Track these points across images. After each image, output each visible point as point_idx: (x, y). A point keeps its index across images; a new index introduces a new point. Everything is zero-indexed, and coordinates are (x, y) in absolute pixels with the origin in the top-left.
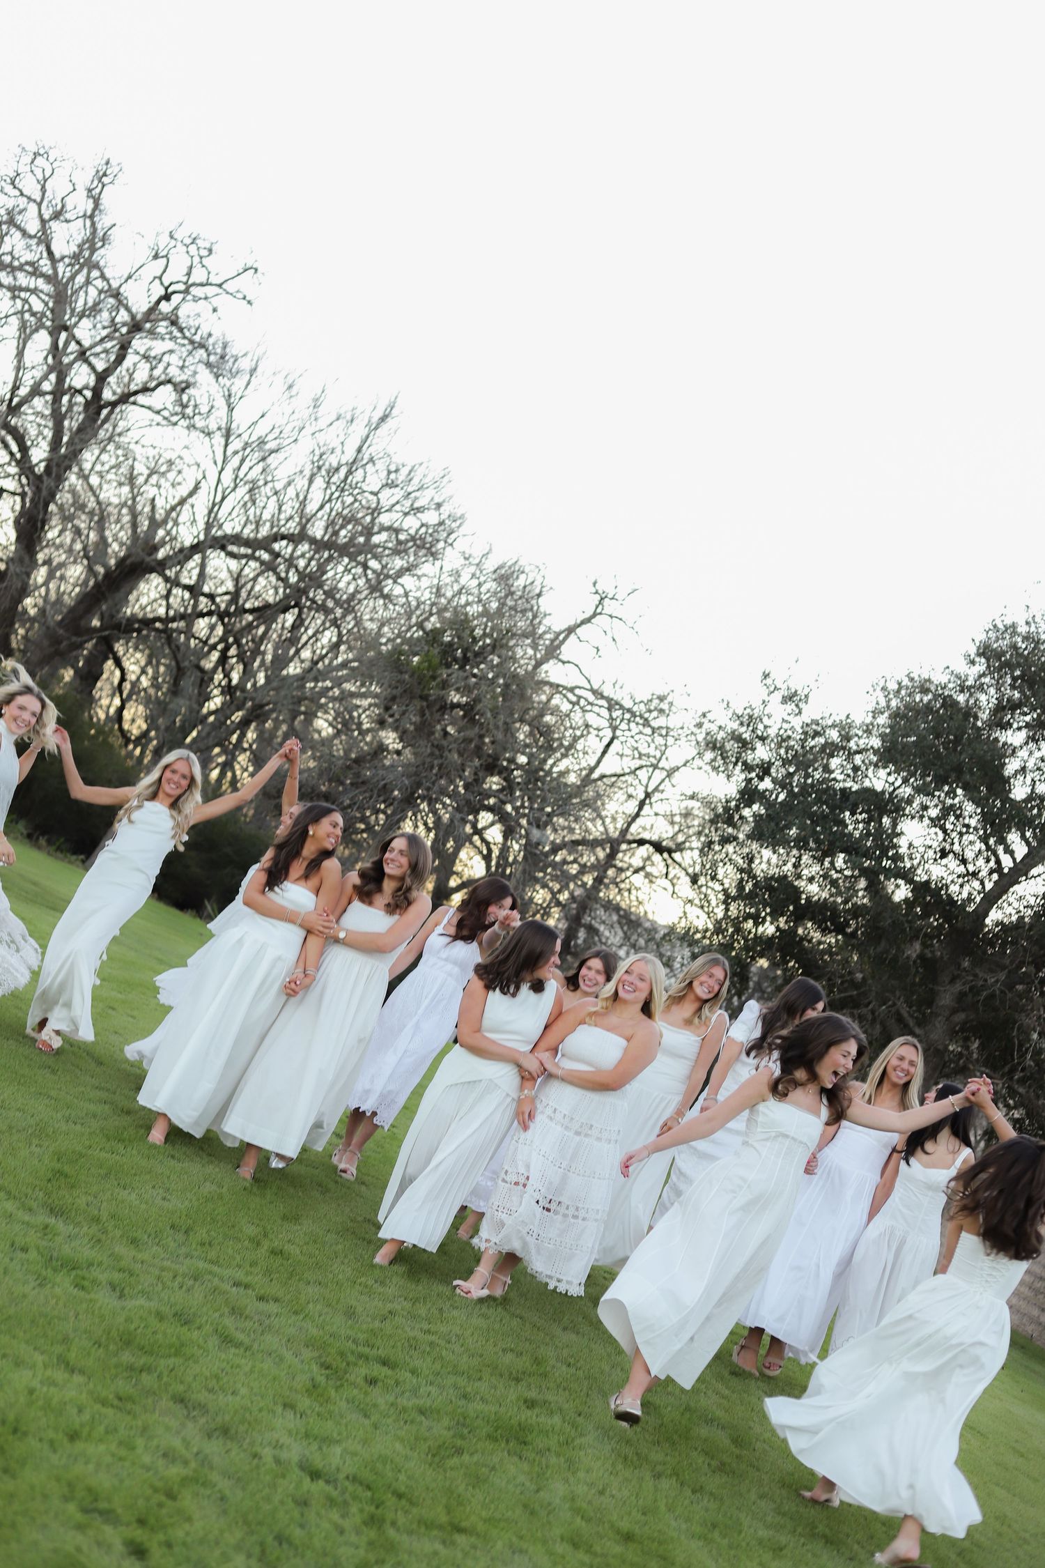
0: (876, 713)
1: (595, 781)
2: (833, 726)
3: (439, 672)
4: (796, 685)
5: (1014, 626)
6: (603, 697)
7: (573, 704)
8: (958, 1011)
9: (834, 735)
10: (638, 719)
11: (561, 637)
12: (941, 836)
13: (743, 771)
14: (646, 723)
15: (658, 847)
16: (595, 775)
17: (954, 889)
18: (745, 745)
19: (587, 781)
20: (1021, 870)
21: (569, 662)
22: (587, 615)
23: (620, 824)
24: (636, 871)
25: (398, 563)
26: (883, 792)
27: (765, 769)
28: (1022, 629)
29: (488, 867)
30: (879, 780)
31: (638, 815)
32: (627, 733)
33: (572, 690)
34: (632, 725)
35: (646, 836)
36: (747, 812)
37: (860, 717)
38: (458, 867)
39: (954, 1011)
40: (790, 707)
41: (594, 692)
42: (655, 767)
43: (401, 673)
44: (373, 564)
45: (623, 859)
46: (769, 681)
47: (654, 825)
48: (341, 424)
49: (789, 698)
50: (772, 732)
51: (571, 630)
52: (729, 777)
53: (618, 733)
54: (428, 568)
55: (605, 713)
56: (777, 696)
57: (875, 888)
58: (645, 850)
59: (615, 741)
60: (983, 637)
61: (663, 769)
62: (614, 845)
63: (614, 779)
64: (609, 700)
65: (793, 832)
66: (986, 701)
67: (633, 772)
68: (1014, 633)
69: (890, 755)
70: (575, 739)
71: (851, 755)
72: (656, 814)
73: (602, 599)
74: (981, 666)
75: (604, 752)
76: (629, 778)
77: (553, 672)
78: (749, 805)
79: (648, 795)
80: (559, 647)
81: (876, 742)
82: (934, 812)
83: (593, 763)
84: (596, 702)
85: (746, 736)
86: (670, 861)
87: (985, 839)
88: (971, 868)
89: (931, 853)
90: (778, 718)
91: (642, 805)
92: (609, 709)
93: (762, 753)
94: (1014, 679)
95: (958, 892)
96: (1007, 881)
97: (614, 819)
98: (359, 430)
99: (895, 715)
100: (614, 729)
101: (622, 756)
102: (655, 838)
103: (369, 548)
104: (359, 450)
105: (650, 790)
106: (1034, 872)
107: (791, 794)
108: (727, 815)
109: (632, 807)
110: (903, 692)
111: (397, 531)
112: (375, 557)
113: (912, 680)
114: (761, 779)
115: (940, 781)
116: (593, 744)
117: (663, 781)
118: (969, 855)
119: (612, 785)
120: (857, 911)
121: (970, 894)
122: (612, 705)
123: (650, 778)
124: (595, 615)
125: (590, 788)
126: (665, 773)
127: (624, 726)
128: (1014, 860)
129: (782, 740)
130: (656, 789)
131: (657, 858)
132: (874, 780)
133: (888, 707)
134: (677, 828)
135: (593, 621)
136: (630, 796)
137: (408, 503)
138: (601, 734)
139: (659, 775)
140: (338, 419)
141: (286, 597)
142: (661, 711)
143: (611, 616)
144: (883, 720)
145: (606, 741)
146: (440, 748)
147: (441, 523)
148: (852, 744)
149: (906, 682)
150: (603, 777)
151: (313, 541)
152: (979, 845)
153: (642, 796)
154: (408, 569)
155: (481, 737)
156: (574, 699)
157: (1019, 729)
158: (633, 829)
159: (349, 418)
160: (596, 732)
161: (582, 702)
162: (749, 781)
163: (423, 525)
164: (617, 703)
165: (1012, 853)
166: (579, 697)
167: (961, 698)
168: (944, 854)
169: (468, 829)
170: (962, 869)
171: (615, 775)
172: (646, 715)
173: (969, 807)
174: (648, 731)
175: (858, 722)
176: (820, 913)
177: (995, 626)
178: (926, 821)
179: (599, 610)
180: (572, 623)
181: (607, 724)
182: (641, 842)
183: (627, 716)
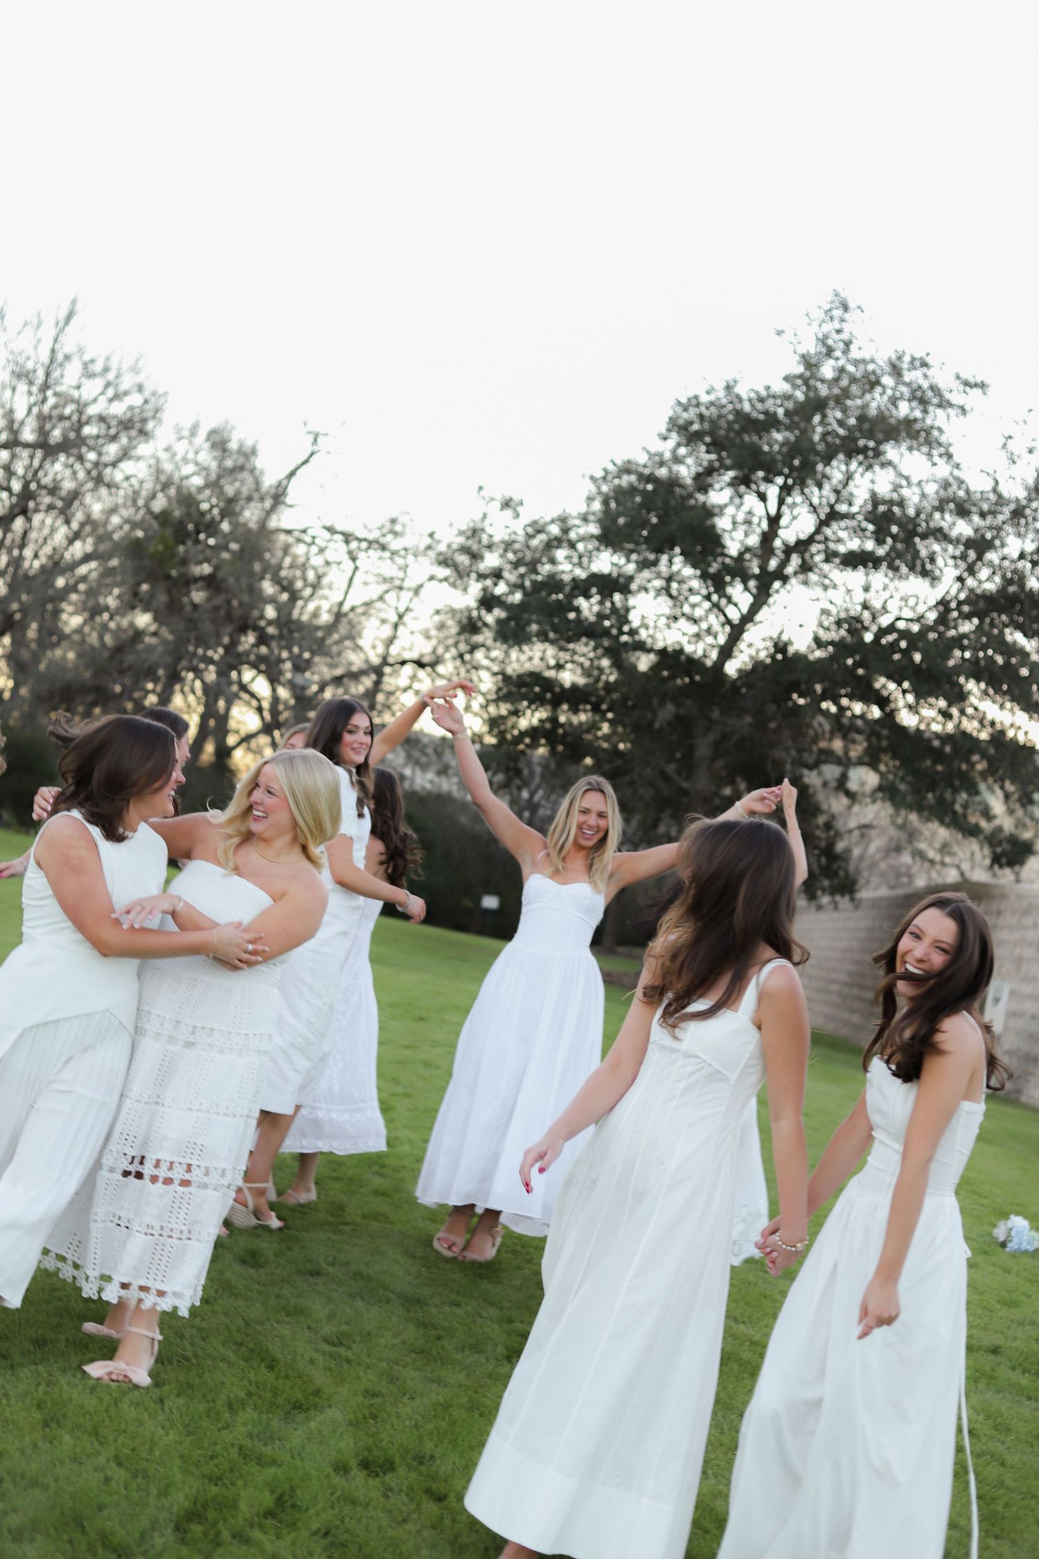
0: (590, 499)
1: (346, 614)
2: (553, 521)
3: (176, 550)
5: (696, 397)
6: (338, 532)
8: (717, 759)
9: (555, 530)
10: (376, 546)
11: (284, 484)
12: (670, 602)
13: (478, 580)
14: (383, 548)
15: (420, 664)
16: (346, 608)
17: (689, 649)
18: (475, 557)
19: (339, 616)
20: (748, 618)
21: (296, 505)
22: (304, 456)
23: (380, 649)
24: (405, 690)
26: (610, 575)
27: (497, 575)
28: (705, 399)
29: (262, 718)
30: (606, 562)
31: (394, 637)
32: (368, 561)
33: (304, 531)
34: (371, 553)
35: (407, 655)
36: (490, 619)
37: (576, 507)
38: (232, 724)
39: (714, 759)
40: (508, 513)
41: (331, 530)
42: (401, 588)
43: (141, 559)
44: (92, 456)
45: (390, 682)
46: (482, 493)
47: (412, 644)
48: (29, 331)
49: (507, 504)
50: (497, 539)
51: (292, 474)
52: (465, 589)
53: (358, 563)
54: (143, 449)
55: (342, 547)
56: (495, 505)
57: (618, 664)
58: (408, 670)
59: (357, 574)
60: (671, 413)
61: (408, 588)
62: (378, 671)
63: (363, 608)
64: (342, 533)
65: (534, 627)
66: (686, 472)
67: (381, 598)
68: (698, 405)
69: (610, 537)
70: (319, 577)
71: (572, 545)
72: (412, 633)
73: (316, 437)
74: (674, 438)
75: (349, 585)
76: (379, 605)
77: (284, 519)
78: (489, 610)
79: (401, 616)
80: (284, 493)
81: (594, 529)
82: (658, 583)
83: (340, 598)
84: (331, 538)
85: (475, 547)
86: (434, 675)
87: (708, 598)
88: (704, 626)
89: (663, 620)
90: (501, 527)
91: (396, 626)
92: (347, 542)
93: (491, 560)
94: (707, 445)
95: (695, 649)
96: (737, 631)
97: (374, 647)
98: (48, 333)
99: (606, 502)
100: (354, 559)
101: (366, 584)
102: (414, 655)
103: (81, 441)
104: (53, 351)
105: (402, 609)
106: (758, 617)
107: (526, 594)
108: (471, 626)
109: (387, 631)
110: (609, 477)
111: (106, 419)
112: (90, 449)
113: (614, 464)
114: (496, 584)
115: (659, 551)
117: (411, 600)
118: (698, 612)
119: (364, 614)
120: (609, 687)
121: (705, 651)
122: (347, 538)
123: (398, 600)
124: (312, 454)
125: (344, 620)
126: (410, 594)
127: (361, 555)
128: (740, 610)
129: (508, 545)
130: (407, 609)
131: (422, 674)
132: (600, 564)
133: (600, 493)
134: (434, 642)
135: (311, 460)
136: (383, 621)
137: (110, 392)
138: (343, 567)
139: (405, 595)
140: (24, 326)
141: (12, 507)
142: (396, 534)
144: (597, 506)
145: (348, 573)
146: (190, 620)
147: (146, 402)
148: (573, 535)
149: (611, 467)
150: (353, 609)
151: (26, 445)
152: (707, 605)
153: (394, 618)
154: (125, 455)
155: (229, 602)
157: (721, 489)
158: (394, 650)
159: (35, 322)
160: (337, 567)
161: (318, 541)
162: (485, 589)
163: (129, 408)
164: (352, 535)
165: (737, 606)
166: (313, 537)
167: (662, 472)
168: (676, 618)
169: (235, 688)
170: (693, 629)
171: (364, 605)
172: (383, 540)
173: (688, 571)
174: (387, 554)
175: (575, 514)
176: (575, 697)
177: (679, 401)
178: (652, 594)
179: (315, 449)
180: (292, 467)
181: (347, 556)
182: (403, 663)
183: (364, 545)
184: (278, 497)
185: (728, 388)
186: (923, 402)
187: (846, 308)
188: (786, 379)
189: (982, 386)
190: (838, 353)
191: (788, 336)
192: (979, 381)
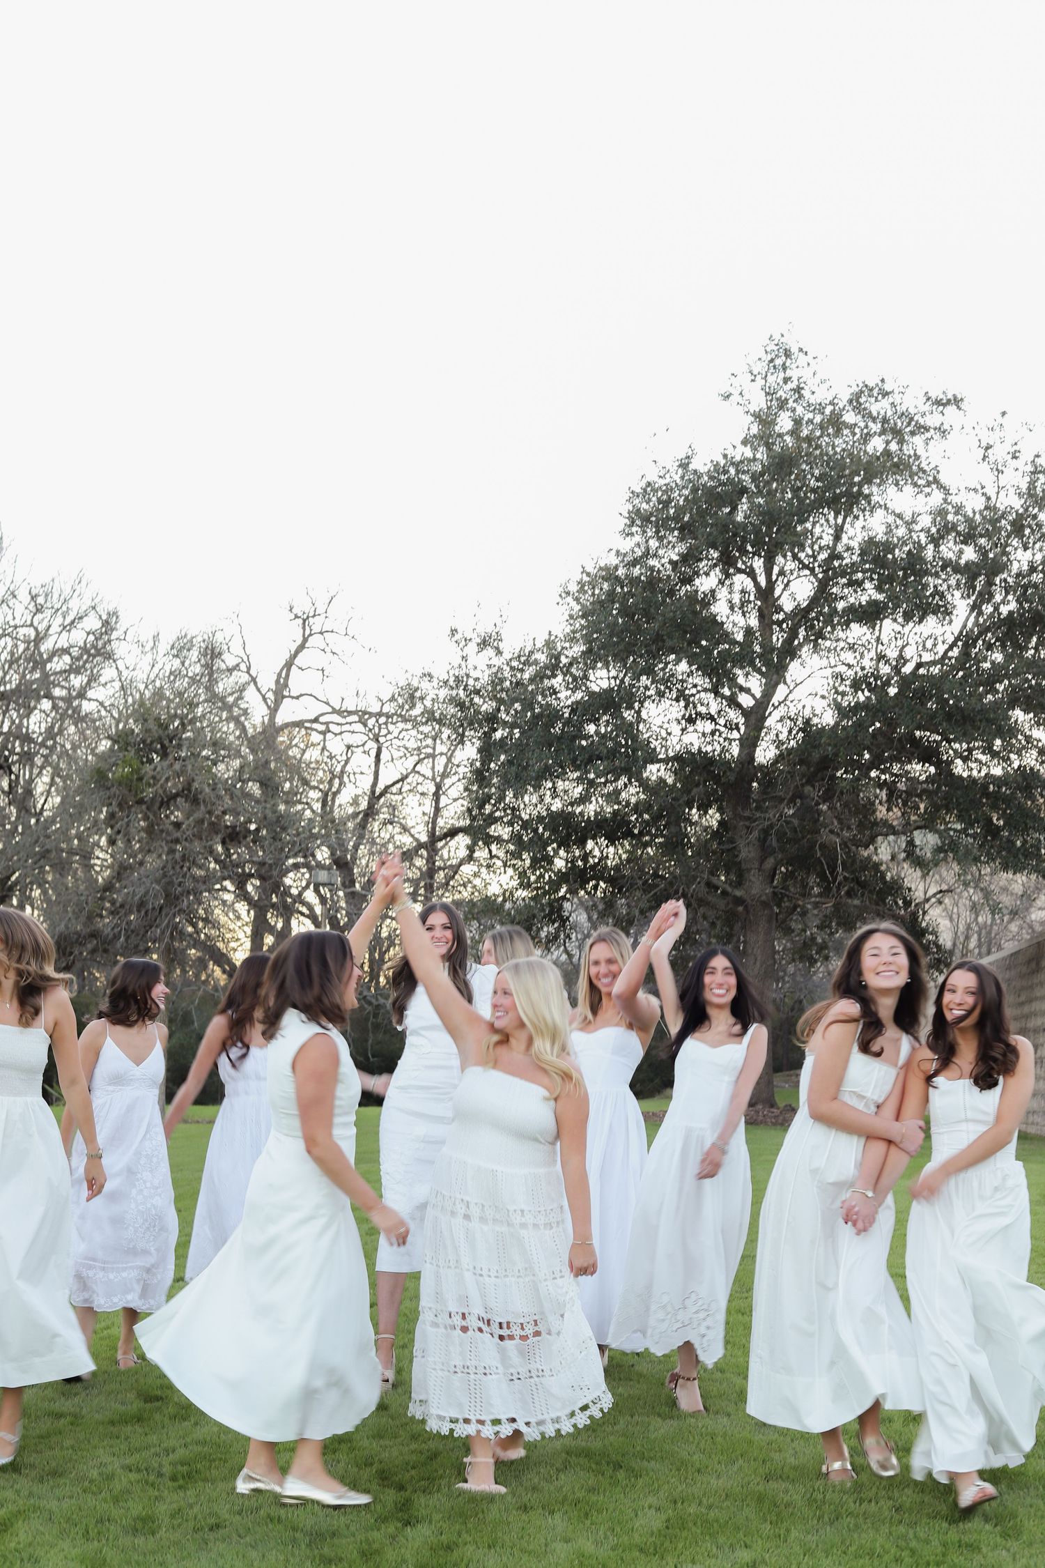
0: (572, 617)
1: (382, 795)
2: (538, 650)
3: (143, 772)
4: (486, 628)
5: (651, 483)
6: (350, 713)
7: (323, 733)
8: (766, 858)
9: (543, 658)
10: (393, 719)
11: (283, 675)
13: (474, 729)
16: (379, 789)
19: (374, 798)
20: (765, 702)
21: (301, 695)
22: (299, 641)
23: (425, 825)
24: (461, 861)
25: (77, 681)
26: (611, 689)
28: (660, 483)
30: (602, 679)
31: (438, 809)
32: (389, 737)
33: (316, 720)
34: (391, 727)
37: (560, 628)
40: (490, 652)
41: (339, 712)
43: (108, 789)
46: (457, 637)
49: (484, 644)
50: (483, 681)
53: (382, 740)
55: (359, 727)
56: (472, 648)
59: (382, 750)
60: (627, 506)
61: (441, 754)
63: (398, 786)
64: (357, 713)
67: (414, 770)
68: (655, 492)
70: (344, 764)
73: (304, 621)
75: (377, 767)
76: (412, 779)
79: (438, 787)
80: (286, 685)
81: (581, 648)
83: (371, 780)
84: (343, 721)
85: (461, 696)
87: (716, 692)
89: (677, 726)
90: (481, 667)
91: (437, 796)
92: (362, 722)
95: (712, 749)
96: (756, 718)
100: (376, 738)
101: (395, 761)
102: (462, 823)
103: (47, 680)
105: (438, 780)
106: (775, 699)
109: (428, 804)
110: (587, 589)
111: (65, 651)
113: (588, 574)
116: (362, 762)
117: (444, 765)
118: (713, 710)
119: (400, 792)
121: (725, 748)
122: (363, 716)
123: (433, 768)
124: (305, 640)
125: (381, 802)
127: (384, 731)
128: (753, 696)
129: (496, 686)
130: (443, 776)
132: (599, 682)
133: (580, 608)
135: (307, 645)
136: (423, 794)
138: (367, 748)
139: (442, 761)
143: (321, 633)
144: (580, 622)
145: (373, 753)
147: (105, 624)
148: (564, 660)
149: (586, 579)
150: (386, 789)
153: (433, 789)
156: (323, 728)
157: (707, 574)
158: (439, 824)
160: (361, 749)
161: (332, 727)
162: (483, 738)
163: (88, 634)
164: (365, 713)
165: (748, 691)
166: (327, 723)
167: (636, 571)
168: (691, 721)
170: (711, 727)
171: (397, 782)
172: (402, 710)
175: (560, 636)
176: (613, 828)
177: (633, 492)
179: (307, 632)
180: (288, 657)
181: (367, 737)
182: (452, 833)
183: (382, 720)
184: (280, 691)
185: (684, 465)
186: (897, 434)
187: (788, 354)
188: (745, 442)
189: (957, 401)
190: (791, 404)
191: (736, 398)
192: (950, 396)
